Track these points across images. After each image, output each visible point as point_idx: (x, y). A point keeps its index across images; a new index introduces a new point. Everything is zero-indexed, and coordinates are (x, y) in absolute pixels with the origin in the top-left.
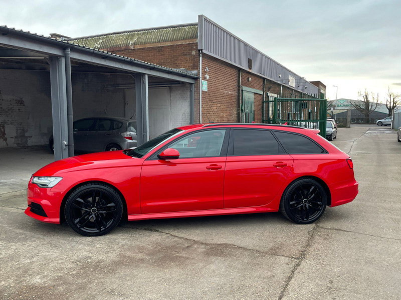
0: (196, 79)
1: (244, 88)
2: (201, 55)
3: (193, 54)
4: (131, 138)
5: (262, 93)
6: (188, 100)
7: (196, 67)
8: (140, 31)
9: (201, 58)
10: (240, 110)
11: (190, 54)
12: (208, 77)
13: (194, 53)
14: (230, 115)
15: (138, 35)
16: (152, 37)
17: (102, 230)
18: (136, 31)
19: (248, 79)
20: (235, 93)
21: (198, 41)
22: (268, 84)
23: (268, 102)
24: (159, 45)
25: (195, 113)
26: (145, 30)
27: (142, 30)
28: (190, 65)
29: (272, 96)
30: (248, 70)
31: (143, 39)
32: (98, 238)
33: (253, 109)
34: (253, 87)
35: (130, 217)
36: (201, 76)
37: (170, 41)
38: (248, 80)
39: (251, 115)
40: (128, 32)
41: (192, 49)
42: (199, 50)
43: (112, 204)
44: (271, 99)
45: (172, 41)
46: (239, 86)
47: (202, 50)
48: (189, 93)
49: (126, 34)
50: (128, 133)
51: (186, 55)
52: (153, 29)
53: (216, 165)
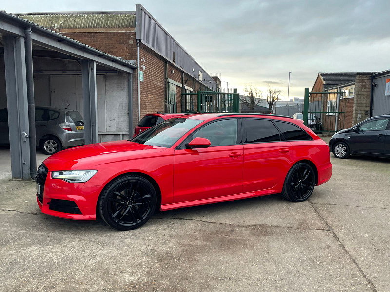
0: (134, 69)
1: (170, 80)
2: (139, 45)
3: (130, 43)
4: (69, 129)
5: (181, 85)
6: (126, 90)
7: (133, 56)
8: (66, 13)
9: (139, 48)
10: (167, 102)
11: (127, 43)
12: (144, 68)
13: (131, 42)
14: (160, 106)
15: (64, 17)
16: (82, 21)
17: (138, 222)
18: (62, 13)
19: (172, 71)
20: (163, 85)
21: (135, 30)
22: (187, 78)
23: (186, 94)
24: (91, 31)
25: (133, 104)
26: (72, 13)
27: (69, 13)
28: (127, 54)
29: (189, 89)
30: (172, 62)
31: (71, 22)
32: (137, 231)
33: (176, 101)
34: (175, 80)
35: (164, 207)
36: (139, 66)
37: (104, 27)
38: (172, 73)
39: (175, 106)
40: (52, 13)
41: (129, 38)
42: (137, 40)
43: (148, 196)
44: (188, 92)
45: (105, 27)
46: (166, 78)
47: (140, 40)
48: (126, 83)
49: (49, 15)
50: (67, 124)
51: (123, 43)
52: (82, 13)
53: (236, 153)
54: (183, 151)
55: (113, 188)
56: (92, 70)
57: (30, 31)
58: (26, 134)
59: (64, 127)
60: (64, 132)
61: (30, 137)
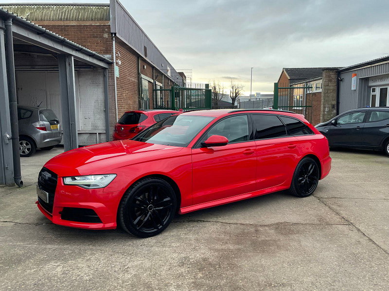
0: (110, 64)
1: (143, 76)
2: (114, 38)
3: (104, 37)
5: (152, 81)
6: (102, 86)
7: (109, 51)
8: (33, 5)
9: (114, 42)
10: (140, 98)
11: (102, 37)
12: (120, 63)
13: (106, 35)
14: (135, 102)
15: (30, 9)
16: (51, 13)
18: (28, 5)
19: (144, 66)
20: (136, 81)
21: (110, 23)
22: (157, 74)
23: (156, 90)
24: (62, 23)
25: (109, 101)
26: (39, 5)
27: (36, 5)
28: (102, 48)
29: (159, 85)
30: (144, 58)
31: (38, 14)
33: (148, 97)
34: (146, 75)
35: (184, 210)
36: (115, 61)
37: (75, 20)
38: (144, 68)
39: (148, 102)
40: (17, 5)
41: (103, 31)
42: (112, 34)
43: (168, 199)
44: (158, 88)
45: (77, 20)
46: (139, 74)
47: (115, 34)
48: (101, 79)
49: (13, 7)
50: (41, 123)
51: (97, 37)
52: (50, 5)
53: (250, 150)
54: (199, 150)
55: (134, 193)
56: (70, 65)
57: (10, 23)
58: (8, 136)
59: (38, 126)
60: (38, 132)
61: (13, 138)
